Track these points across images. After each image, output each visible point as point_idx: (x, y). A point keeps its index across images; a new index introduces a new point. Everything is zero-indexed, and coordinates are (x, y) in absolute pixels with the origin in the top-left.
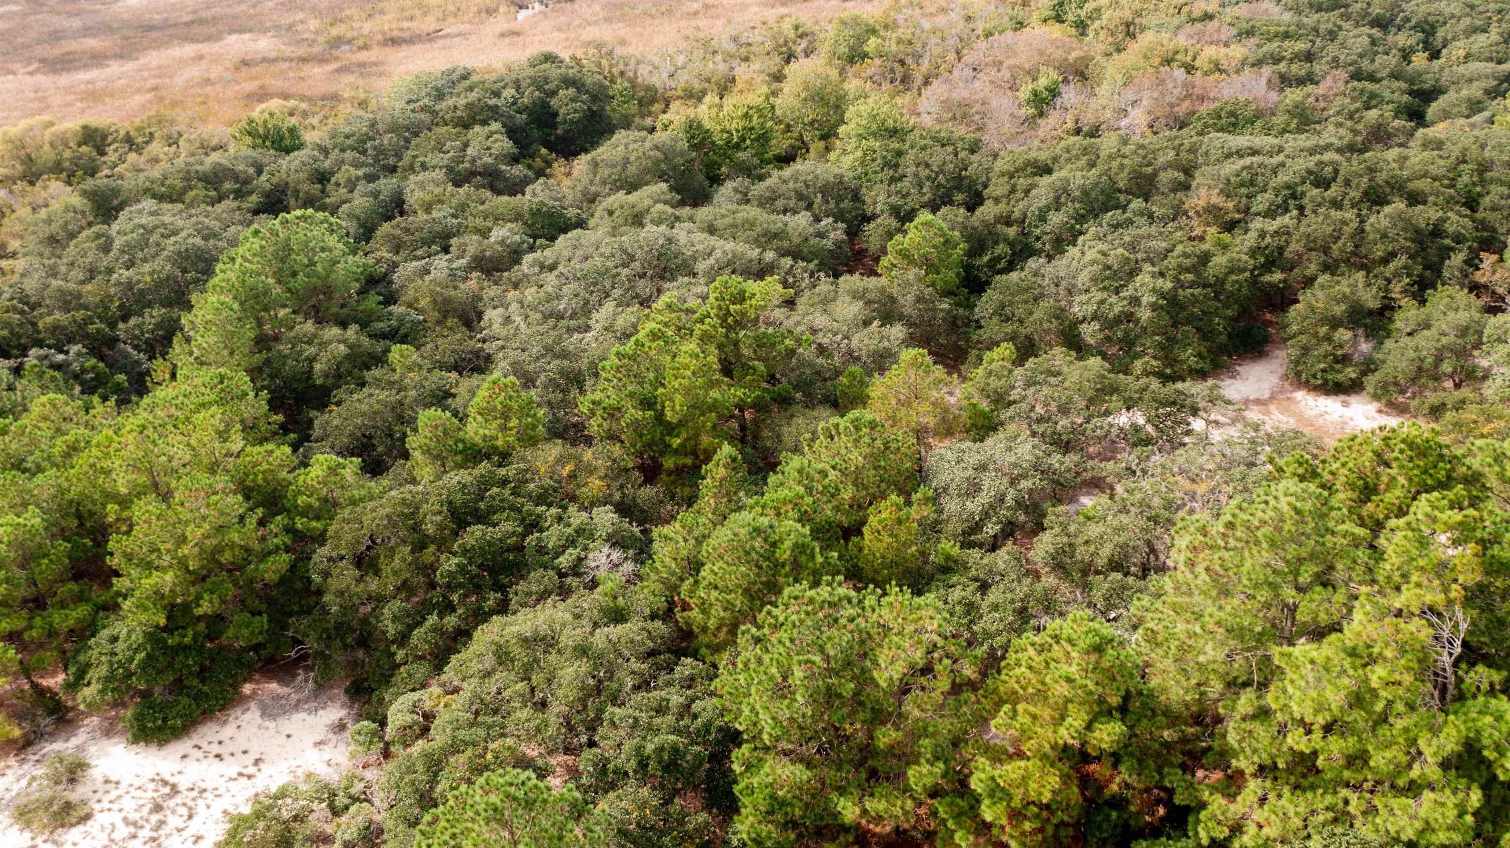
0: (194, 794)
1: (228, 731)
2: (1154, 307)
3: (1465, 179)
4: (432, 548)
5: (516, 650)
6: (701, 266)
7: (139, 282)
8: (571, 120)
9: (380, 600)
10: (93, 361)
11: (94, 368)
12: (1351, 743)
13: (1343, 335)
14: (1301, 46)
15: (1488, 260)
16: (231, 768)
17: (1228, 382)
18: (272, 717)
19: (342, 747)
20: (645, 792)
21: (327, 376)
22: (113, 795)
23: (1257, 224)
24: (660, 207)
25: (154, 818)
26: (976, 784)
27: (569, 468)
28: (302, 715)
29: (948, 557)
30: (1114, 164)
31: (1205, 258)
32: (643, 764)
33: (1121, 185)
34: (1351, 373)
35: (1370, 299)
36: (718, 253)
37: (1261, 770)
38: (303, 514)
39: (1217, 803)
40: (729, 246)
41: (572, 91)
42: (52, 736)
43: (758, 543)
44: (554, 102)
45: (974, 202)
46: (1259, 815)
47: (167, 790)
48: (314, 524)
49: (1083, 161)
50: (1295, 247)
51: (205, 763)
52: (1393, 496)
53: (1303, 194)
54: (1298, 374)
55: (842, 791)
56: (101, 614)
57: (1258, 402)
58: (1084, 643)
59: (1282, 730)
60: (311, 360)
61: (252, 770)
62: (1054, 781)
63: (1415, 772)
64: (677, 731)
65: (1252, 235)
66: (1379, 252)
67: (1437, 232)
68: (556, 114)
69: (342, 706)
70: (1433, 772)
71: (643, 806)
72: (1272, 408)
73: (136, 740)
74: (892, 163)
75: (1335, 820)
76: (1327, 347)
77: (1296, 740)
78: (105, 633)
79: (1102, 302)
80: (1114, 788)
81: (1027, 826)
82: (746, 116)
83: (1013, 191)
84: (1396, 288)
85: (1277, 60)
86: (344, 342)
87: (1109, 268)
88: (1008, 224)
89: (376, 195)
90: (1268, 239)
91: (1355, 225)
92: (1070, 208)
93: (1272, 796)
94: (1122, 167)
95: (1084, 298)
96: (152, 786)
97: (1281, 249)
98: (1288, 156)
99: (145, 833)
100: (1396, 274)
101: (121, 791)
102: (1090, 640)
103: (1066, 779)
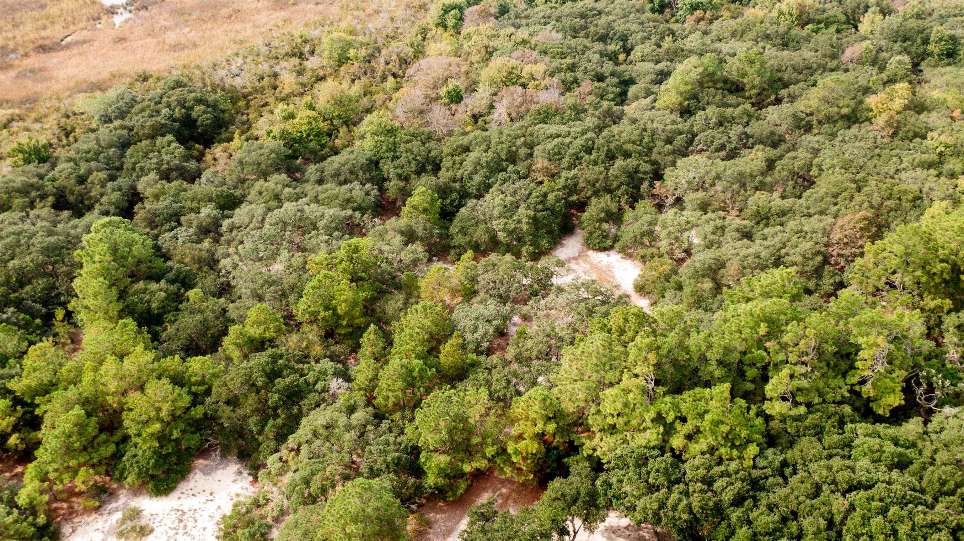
0: (192, 512)
1: (192, 484)
2: (528, 223)
3: (646, 140)
4: (263, 392)
5: (321, 430)
6: (321, 224)
7: (26, 267)
8: (206, 125)
9: (245, 417)
10: (22, 316)
11: (23, 319)
12: (625, 419)
13: (605, 226)
14: (569, 61)
15: (657, 184)
16: (202, 498)
17: (561, 249)
18: (209, 474)
19: (244, 481)
20: (391, 475)
21: (158, 308)
22: (158, 519)
23: (564, 174)
24: (287, 190)
25: (182, 525)
26: (510, 450)
27: (305, 343)
28: (221, 471)
29: (472, 360)
30: (499, 148)
31: (545, 195)
32: (388, 467)
33: (503, 157)
34: (609, 242)
35: (614, 207)
36: (327, 217)
37: (600, 431)
38: (194, 385)
39: (588, 443)
40: (332, 211)
41: (202, 107)
42: (110, 502)
43: (404, 370)
44: (194, 114)
45: (437, 168)
46: (601, 444)
47: (180, 513)
48: (200, 388)
49: (484, 147)
50: (581, 184)
51: (189, 499)
52: (630, 334)
53: (582, 158)
54: (589, 245)
55: (462, 461)
56: (121, 446)
57: (574, 258)
58: (540, 398)
59: (605, 417)
60: (148, 302)
61: (211, 498)
62: (536, 446)
63: (644, 425)
64: (397, 451)
65: (563, 179)
66: (615, 184)
67: (637, 170)
68: (196, 121)
69: (236, 463)
70: (649, 424)
71: (392, 481)
72: (580, 260)
73: (156, 495)
74: (393, 148)
75: (623, 443)
76: (598, 232)
77: (610, 420)
78: (129, 454)
79: (506, 224)
80: (554, 443)
81: (529, 461)
82: (309, 123)
83: (454, 163)
84: (623, 201)
85: (560, 70)
86: (161, 290)
87: (505, 206)
88: (455, 181)
89: (120, 189)
90: (569, 181)
91: (604, 174)
92: (482, 172)
93: (604, 438)
94: (502, 149)
95: (498, 222)
96: (173, 513)
97: (576, 185)
98: (572, 138)
99: (181, 531)
100: (623, 194)
101: (161, 517)
102: (541, 397)
103: (539, 443)
